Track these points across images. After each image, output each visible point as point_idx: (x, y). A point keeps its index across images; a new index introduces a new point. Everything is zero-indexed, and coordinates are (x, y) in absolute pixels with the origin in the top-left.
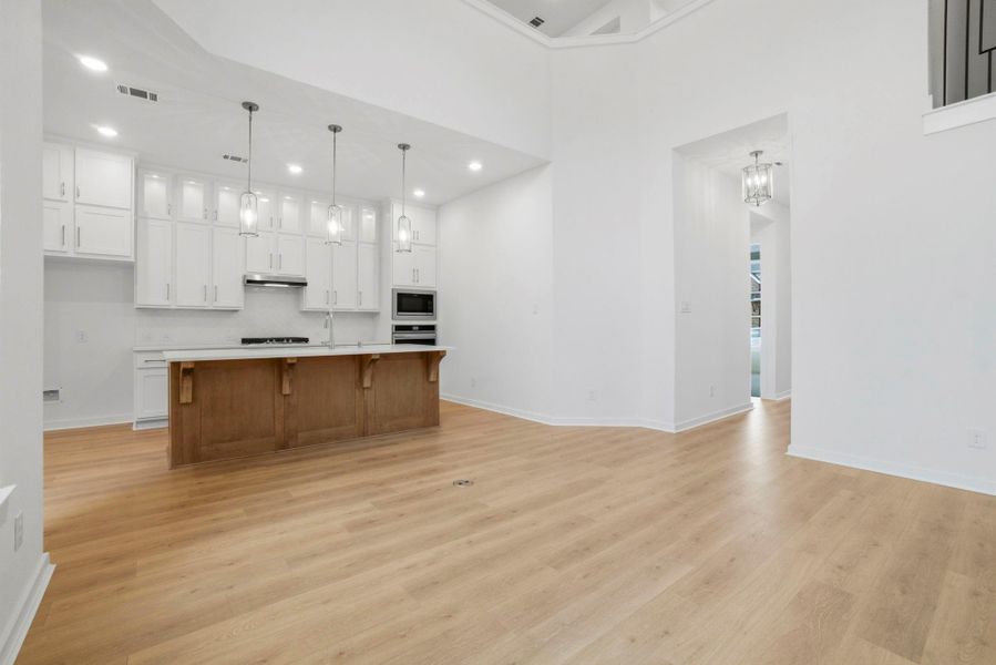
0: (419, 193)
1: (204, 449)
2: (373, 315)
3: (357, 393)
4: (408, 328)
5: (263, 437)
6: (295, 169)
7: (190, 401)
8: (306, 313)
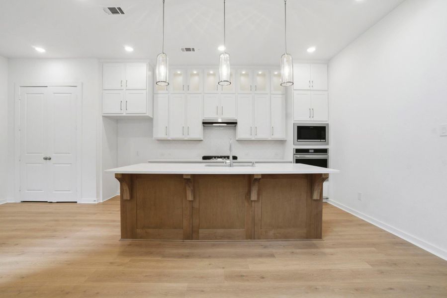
0: (311, 50)
1: (139, 231)
2: (282, 142)
3: (246, 204)
4: (306, 151)
5: (176, 228)
6: (221, 49)
7: (129, 199)
8: (240, 141)
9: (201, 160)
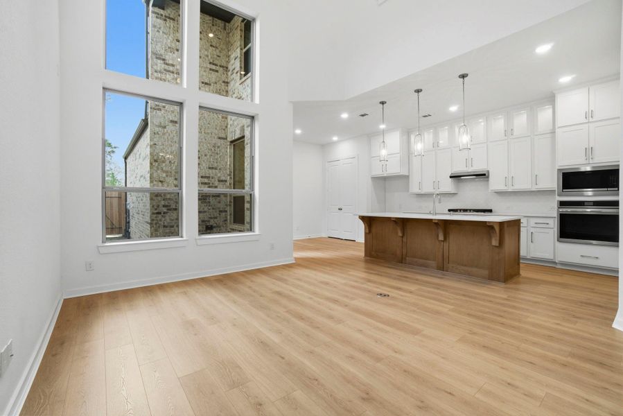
1: (373, 253)
6: (453, 109)
9: (447, 212)
